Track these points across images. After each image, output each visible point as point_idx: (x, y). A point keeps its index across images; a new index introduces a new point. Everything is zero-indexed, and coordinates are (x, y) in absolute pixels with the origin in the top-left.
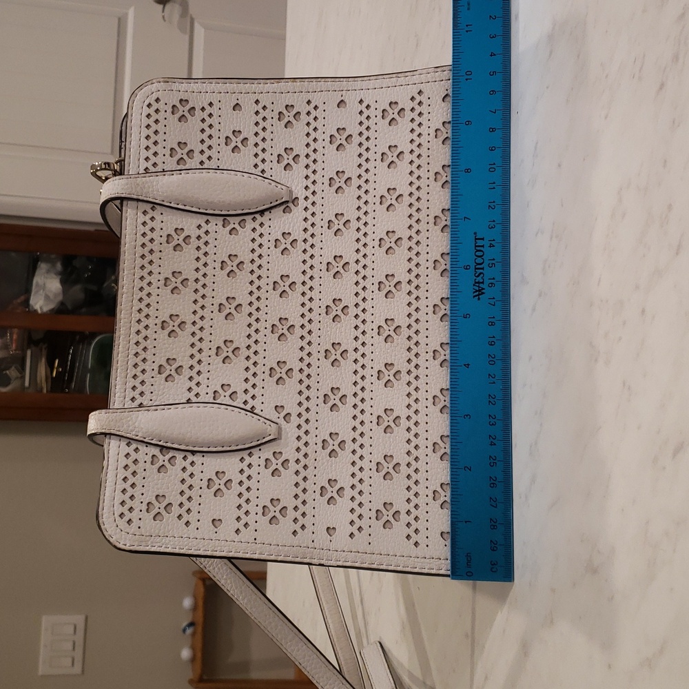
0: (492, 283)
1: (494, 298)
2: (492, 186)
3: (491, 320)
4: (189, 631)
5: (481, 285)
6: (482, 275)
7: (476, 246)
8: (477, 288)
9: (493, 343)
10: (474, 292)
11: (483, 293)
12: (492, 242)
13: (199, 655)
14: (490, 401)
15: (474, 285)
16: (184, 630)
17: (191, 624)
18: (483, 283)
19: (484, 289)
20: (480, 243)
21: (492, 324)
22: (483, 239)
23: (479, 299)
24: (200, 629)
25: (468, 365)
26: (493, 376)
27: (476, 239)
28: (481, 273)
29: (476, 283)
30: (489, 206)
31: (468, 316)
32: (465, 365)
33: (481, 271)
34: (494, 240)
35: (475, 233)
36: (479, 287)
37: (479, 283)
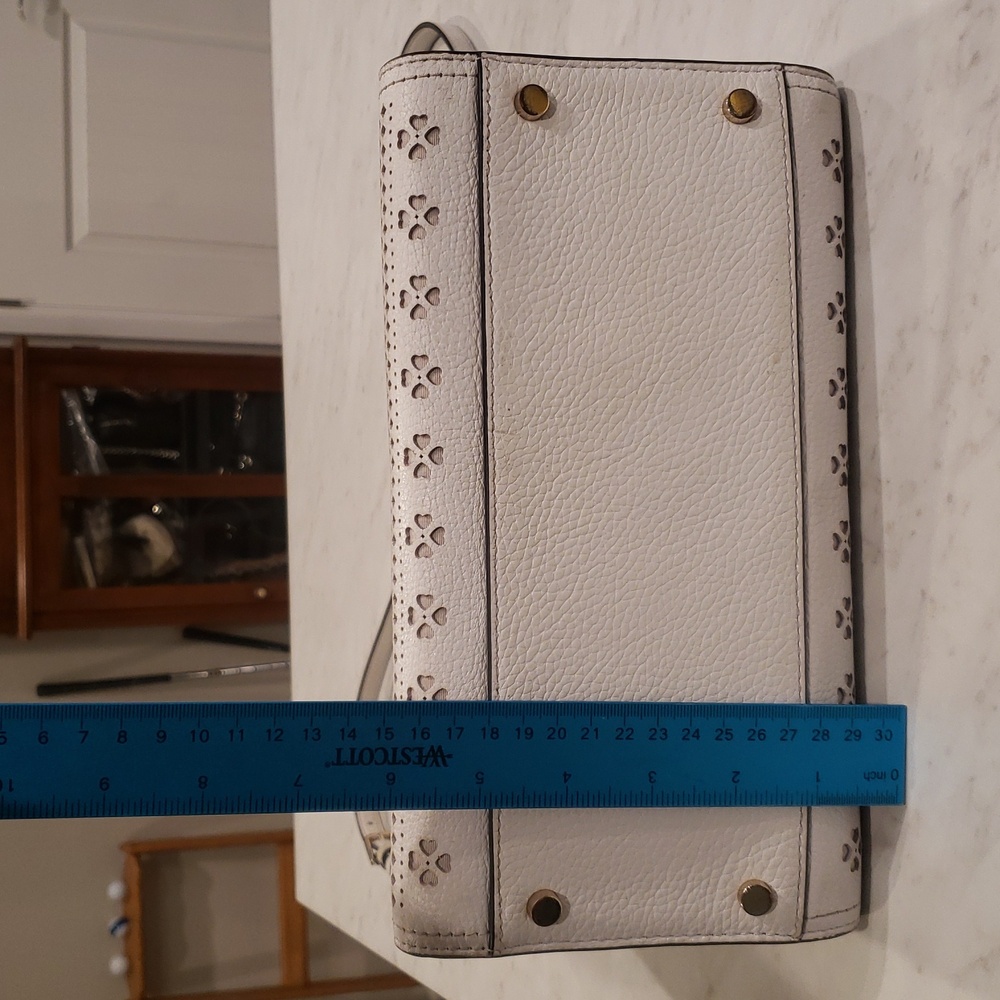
0: (423, 733)
1: (450, 729)
2: (237, 734)
3: (488, 736)
4: (121, 931)
5: (425, 753)
6: (407, 752)
7: (352, 763)
8: (430, 760)
9: (529, 731)
10: (438, 765)
11: (440, 748)
12: (346, 734)
13: (138, 964)
14: (628, 738)
15: (424, 765)
16: (113, 931)
17: (124, 921)
18: (420, 750)
19: (432, 747)
20: (346, 756)
21: (495, 733)
22: (339, 751)
23: (450, 756)
24: (136, 926)
25: (565, 775)
26: (585, 731)
27: (339, 763)
28: (404, 754)
29: (420, 762)
30: (276, 739)
31: (480, 776)
32: (566, 781)
33: (399, 754)
34: (343, 730)
35: (327, 765)
36: (427, 757)
37: (420, 757)
